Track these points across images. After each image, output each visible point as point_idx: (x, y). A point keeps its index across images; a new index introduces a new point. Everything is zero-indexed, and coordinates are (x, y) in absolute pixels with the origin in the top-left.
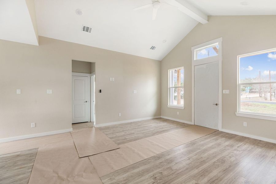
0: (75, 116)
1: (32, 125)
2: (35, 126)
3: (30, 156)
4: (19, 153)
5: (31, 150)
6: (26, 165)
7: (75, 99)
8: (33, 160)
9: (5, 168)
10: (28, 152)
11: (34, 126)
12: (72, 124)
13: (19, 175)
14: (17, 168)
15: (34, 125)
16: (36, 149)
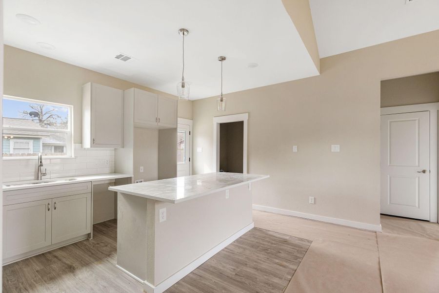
0: (390, 200)
1: (311, 200)
2: (315, 203)
3: (298, 251)
4: (287, 238)
5: (302, 240)
6: (287, 264)
7: (390, 163)
8: (299, 259)
9: (268, 253)
10: (297, 242)
11: (313, 202)
12: (381, 214)
13: (275, 276)
14: (277, 261)
15: (313, 200)
16: (309, 241)
